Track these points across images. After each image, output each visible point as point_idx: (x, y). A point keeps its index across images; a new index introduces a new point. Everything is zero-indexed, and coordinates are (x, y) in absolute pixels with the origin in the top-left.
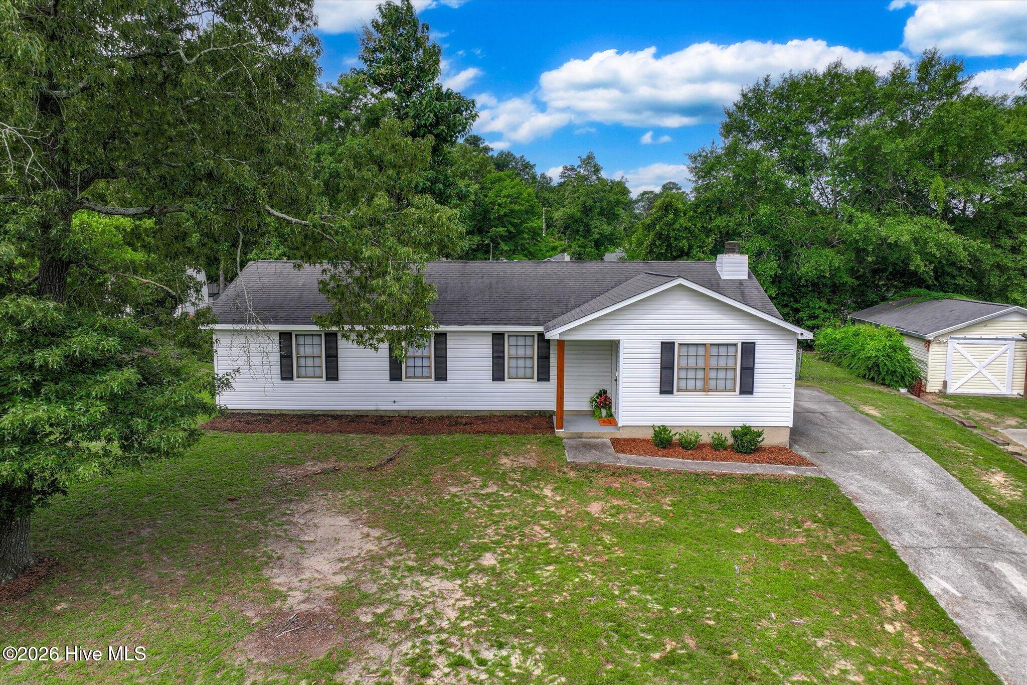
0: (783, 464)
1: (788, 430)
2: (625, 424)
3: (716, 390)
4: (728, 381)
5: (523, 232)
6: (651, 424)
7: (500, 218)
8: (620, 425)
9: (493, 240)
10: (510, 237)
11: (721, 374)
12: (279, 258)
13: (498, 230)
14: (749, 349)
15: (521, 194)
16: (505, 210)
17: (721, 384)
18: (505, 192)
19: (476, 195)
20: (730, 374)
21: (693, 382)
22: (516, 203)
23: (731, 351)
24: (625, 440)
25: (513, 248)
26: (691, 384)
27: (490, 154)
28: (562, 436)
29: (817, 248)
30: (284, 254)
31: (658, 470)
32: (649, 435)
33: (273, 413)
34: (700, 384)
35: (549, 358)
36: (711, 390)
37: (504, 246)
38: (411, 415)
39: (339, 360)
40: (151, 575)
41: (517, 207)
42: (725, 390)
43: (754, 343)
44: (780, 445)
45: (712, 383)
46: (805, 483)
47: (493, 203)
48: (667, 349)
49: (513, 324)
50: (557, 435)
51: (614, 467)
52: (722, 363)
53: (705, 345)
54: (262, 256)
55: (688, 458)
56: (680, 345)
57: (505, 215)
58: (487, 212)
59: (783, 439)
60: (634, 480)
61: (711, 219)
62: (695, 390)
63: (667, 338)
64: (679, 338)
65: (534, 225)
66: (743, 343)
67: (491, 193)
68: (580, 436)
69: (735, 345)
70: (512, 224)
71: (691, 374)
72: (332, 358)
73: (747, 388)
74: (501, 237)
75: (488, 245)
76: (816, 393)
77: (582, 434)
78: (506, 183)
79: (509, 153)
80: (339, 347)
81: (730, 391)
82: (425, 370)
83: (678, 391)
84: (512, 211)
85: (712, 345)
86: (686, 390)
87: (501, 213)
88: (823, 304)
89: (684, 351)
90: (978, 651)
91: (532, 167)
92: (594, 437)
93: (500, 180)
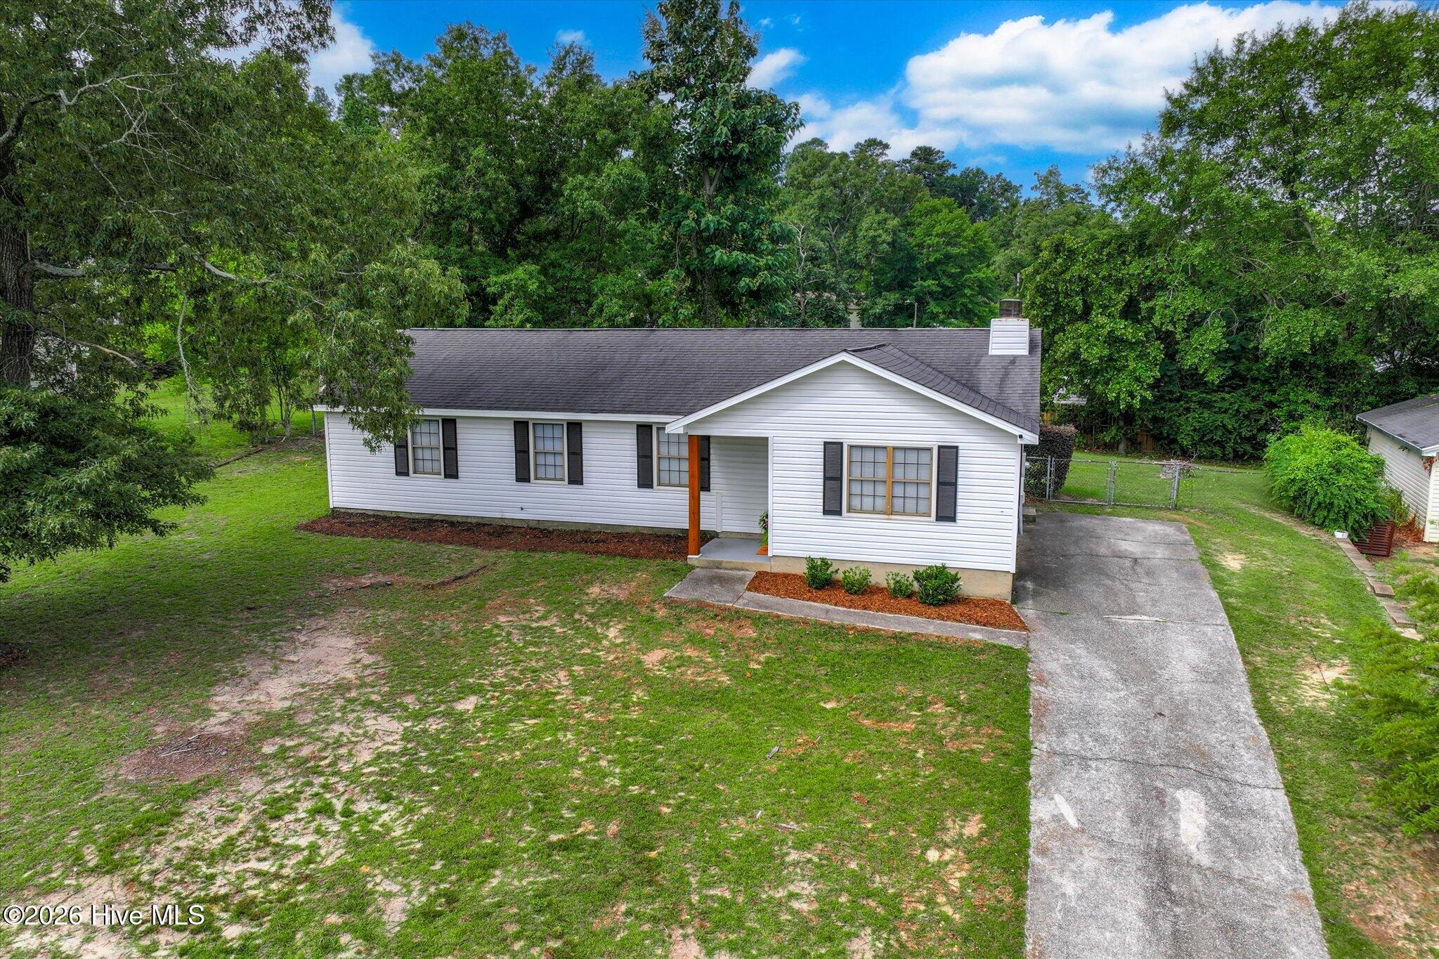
0: (978, 623)
1: (1011, 578)
2: (776, 552)
3: (904, 513)
4: (920, 502)
5: (963, 286)
6: (806, 554)
7: (930, 267)
8: (770, 554)
9: (920, 300)
10: (946, 294)
11: (911, 491)
12: (522, 325)
13: (926, 284)
14: (949, 456)
15: (964, 231)
16: (938, 255)
17: (911, 504)
18: (938, 229)
19: (895, 234)
20: (923, 492)
21: (871, 499)
22: (955, 245)
23: (924, 457)
24: (775, 575)
25: (948, 309)
26: (868, 502)
27: (951, 172)
28: (696, 563)
29: (1295, 308)
30: (528, 320)
31: (778, 616)
32: (802, 569)
33: (388, 515)
34: (880, 503)
35: (708, 460)
36: (898, 513)
37: (933, 307)
38: (542, 527)
39: (459, 453)
40: (102, 679)
41: (956, 250)
42: (917, 514)
43: (957, 447)
44: (998, 598)
45: (898, 503)
46: (982, 651)
47: (921, 246)
48: (833, 451)
49: (659, 413)
50: (689, 562)
51: (719, 608)
52: (912, 475)
53: (885, 448)
54: (501, 322)
55: (843, 606)
56: (851, 447)
57: (938, 262)
58: (912, 258)
59: (1002, 590)
60: (740, 627)
61: (1124, 263)
62: (874, 512)
63: (833, 436)
64: (849, 436)
65: (981, 275)
66: (940, 447)
67: (918, 231)
68: (718, 565)
69: (930, 449)
70: (950, 276)
71: (868, 489)
72: (450, 450)
73: (947, 513)
74: (931, 294)
75: (911, 305)
76: (1169, 530)
77: (721, 563)
78: (941, 216)
79: (978, 170)
80: (459, 436)
81: (924, 515)
82: (558, 469)
83: (849, 511)
84: (948, 257)
85: (895, 448)
86: (861, 511)
87: (932, 259)
88: (1313, 396)
89: (857, 456)
90: (1028, 902)
91: (1017, 189)
92: (736, 569)
93: (935, 210)
